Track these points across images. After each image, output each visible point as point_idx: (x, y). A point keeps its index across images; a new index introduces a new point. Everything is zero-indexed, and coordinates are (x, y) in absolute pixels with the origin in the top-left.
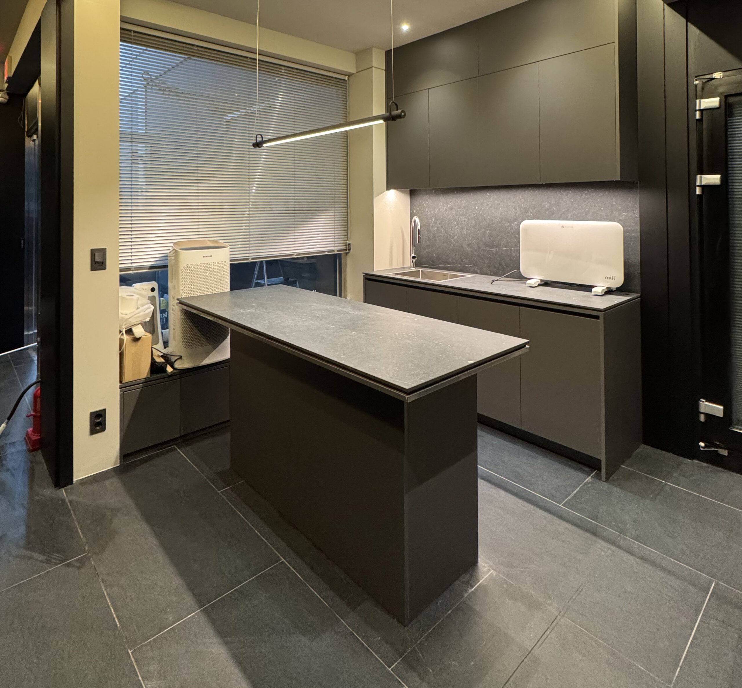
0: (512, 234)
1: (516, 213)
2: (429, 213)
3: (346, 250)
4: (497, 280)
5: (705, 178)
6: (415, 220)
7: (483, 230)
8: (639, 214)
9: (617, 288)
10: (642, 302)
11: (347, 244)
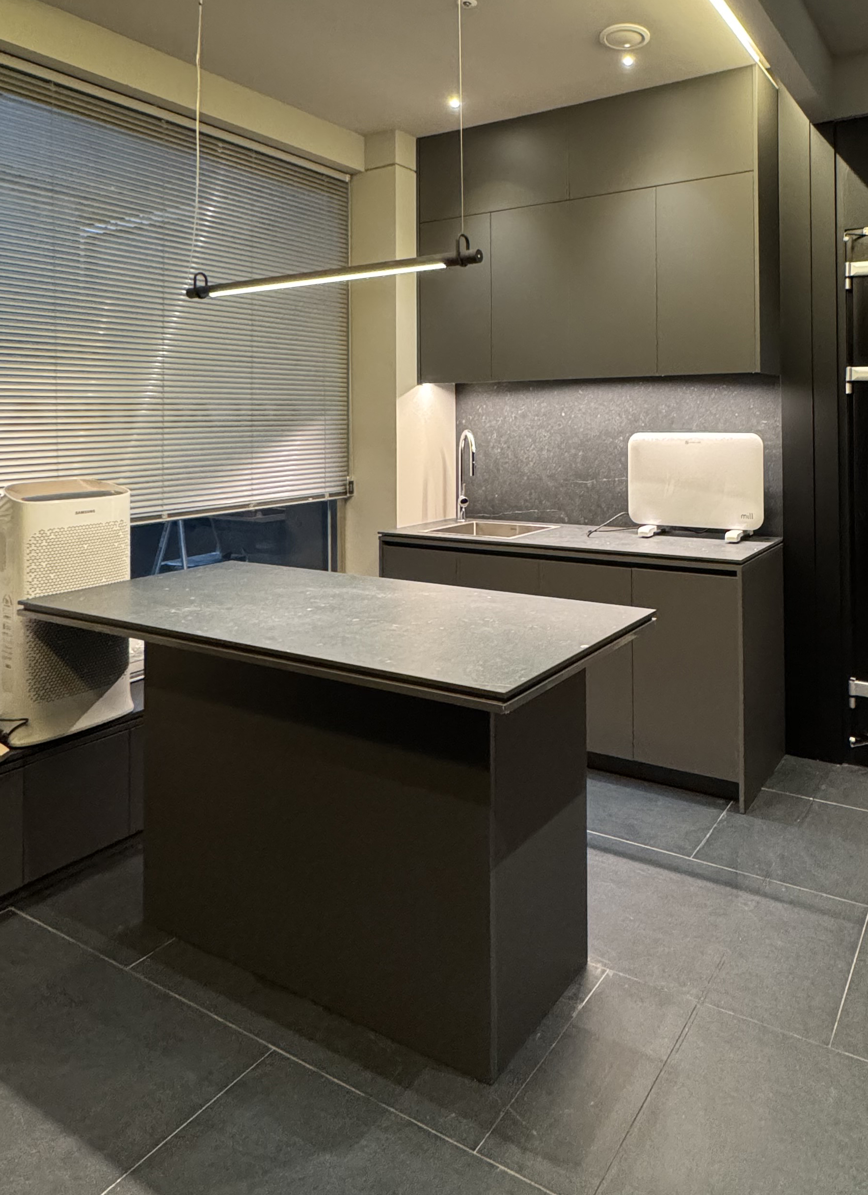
0: (616, 455)
1: (621, 423)
2: (488, 425)
3: (345, 493)
4: (596, 531)
5: (855, 370)
6: (466, 437)
7: (573, 451)
8: (781, 423)
9: (754, 531)
10: (785, 548)
11: (348, 482)
